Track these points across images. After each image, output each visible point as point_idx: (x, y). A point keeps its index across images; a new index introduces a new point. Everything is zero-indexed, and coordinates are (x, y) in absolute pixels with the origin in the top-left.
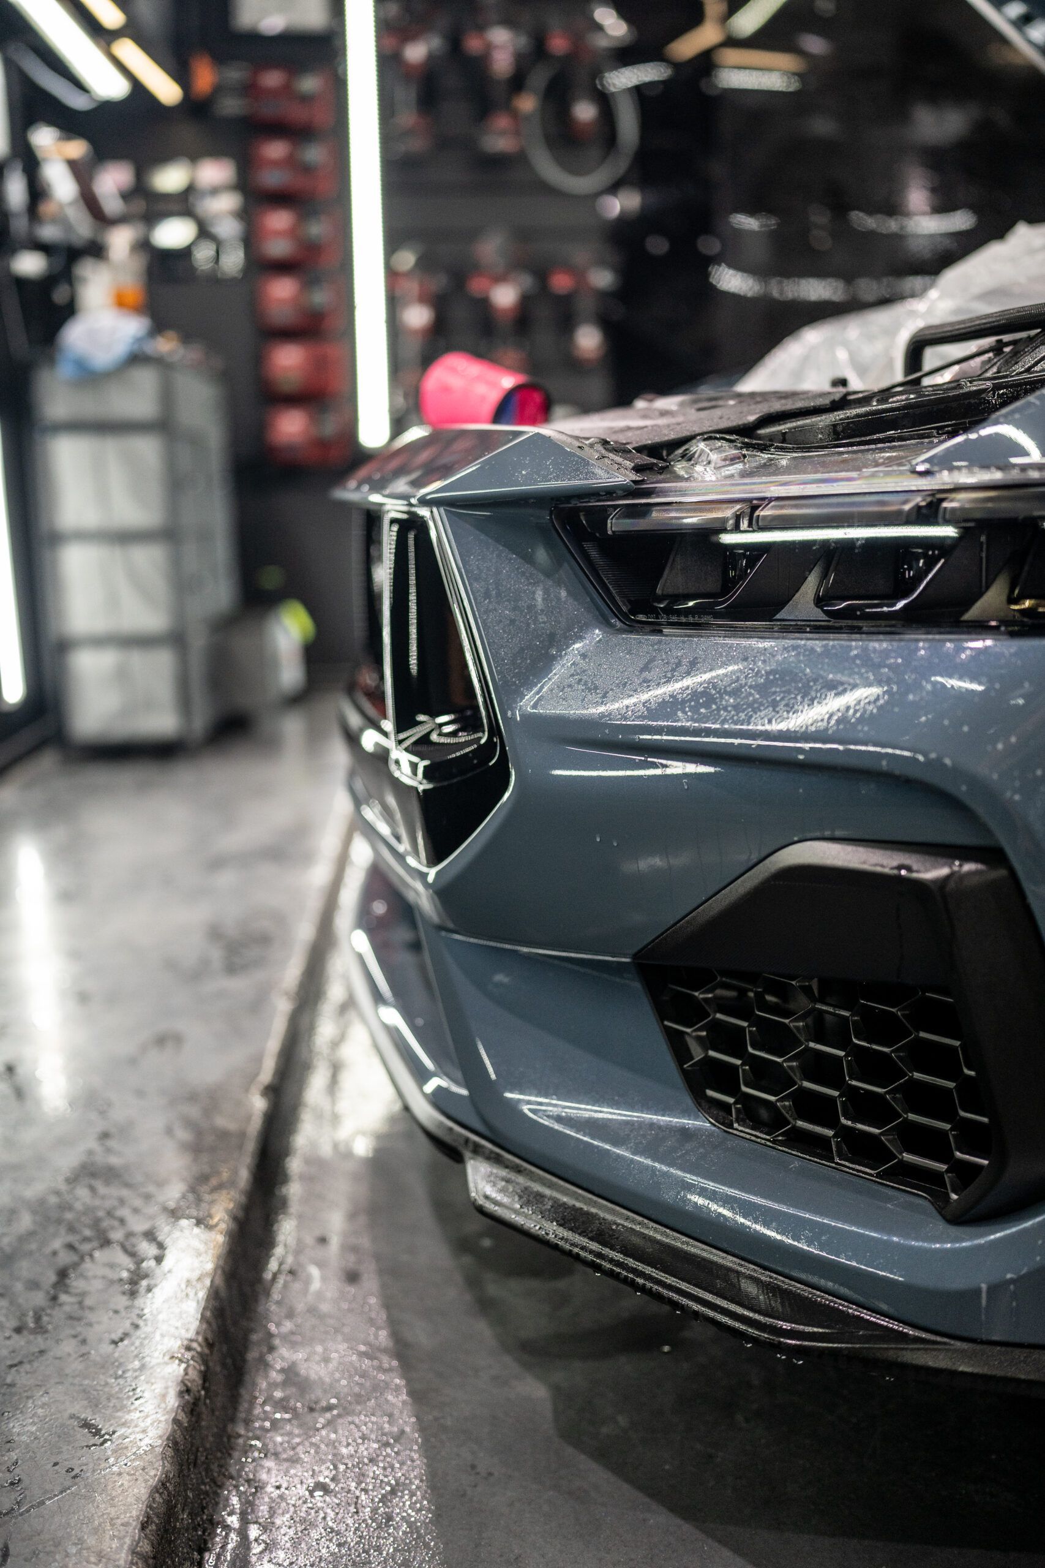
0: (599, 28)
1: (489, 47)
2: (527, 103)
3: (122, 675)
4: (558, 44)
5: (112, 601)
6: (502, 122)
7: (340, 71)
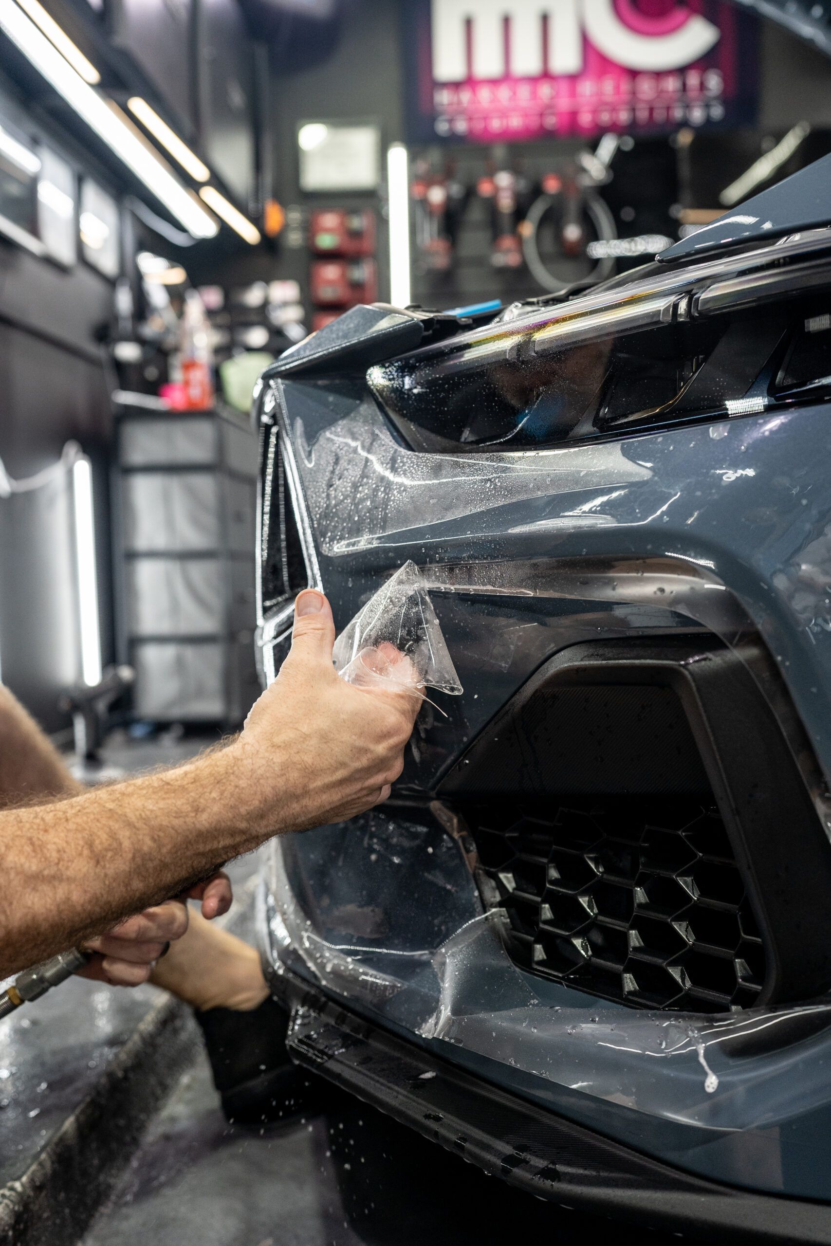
0: (583, 170)
1: (497, 189)
2: (528, 229)
3: (180, 665)
4: (552, 185)
5: (175, 608)
6: (507, 242)
7: (383, 212)
